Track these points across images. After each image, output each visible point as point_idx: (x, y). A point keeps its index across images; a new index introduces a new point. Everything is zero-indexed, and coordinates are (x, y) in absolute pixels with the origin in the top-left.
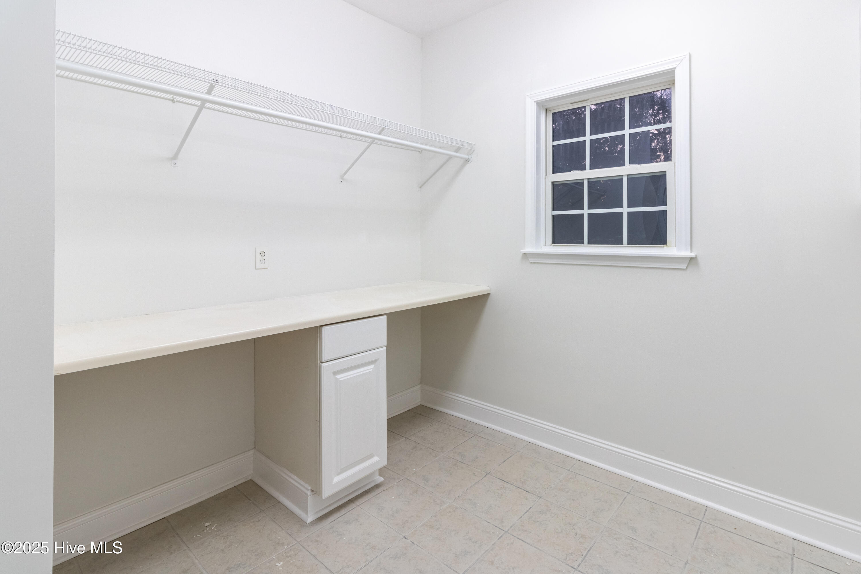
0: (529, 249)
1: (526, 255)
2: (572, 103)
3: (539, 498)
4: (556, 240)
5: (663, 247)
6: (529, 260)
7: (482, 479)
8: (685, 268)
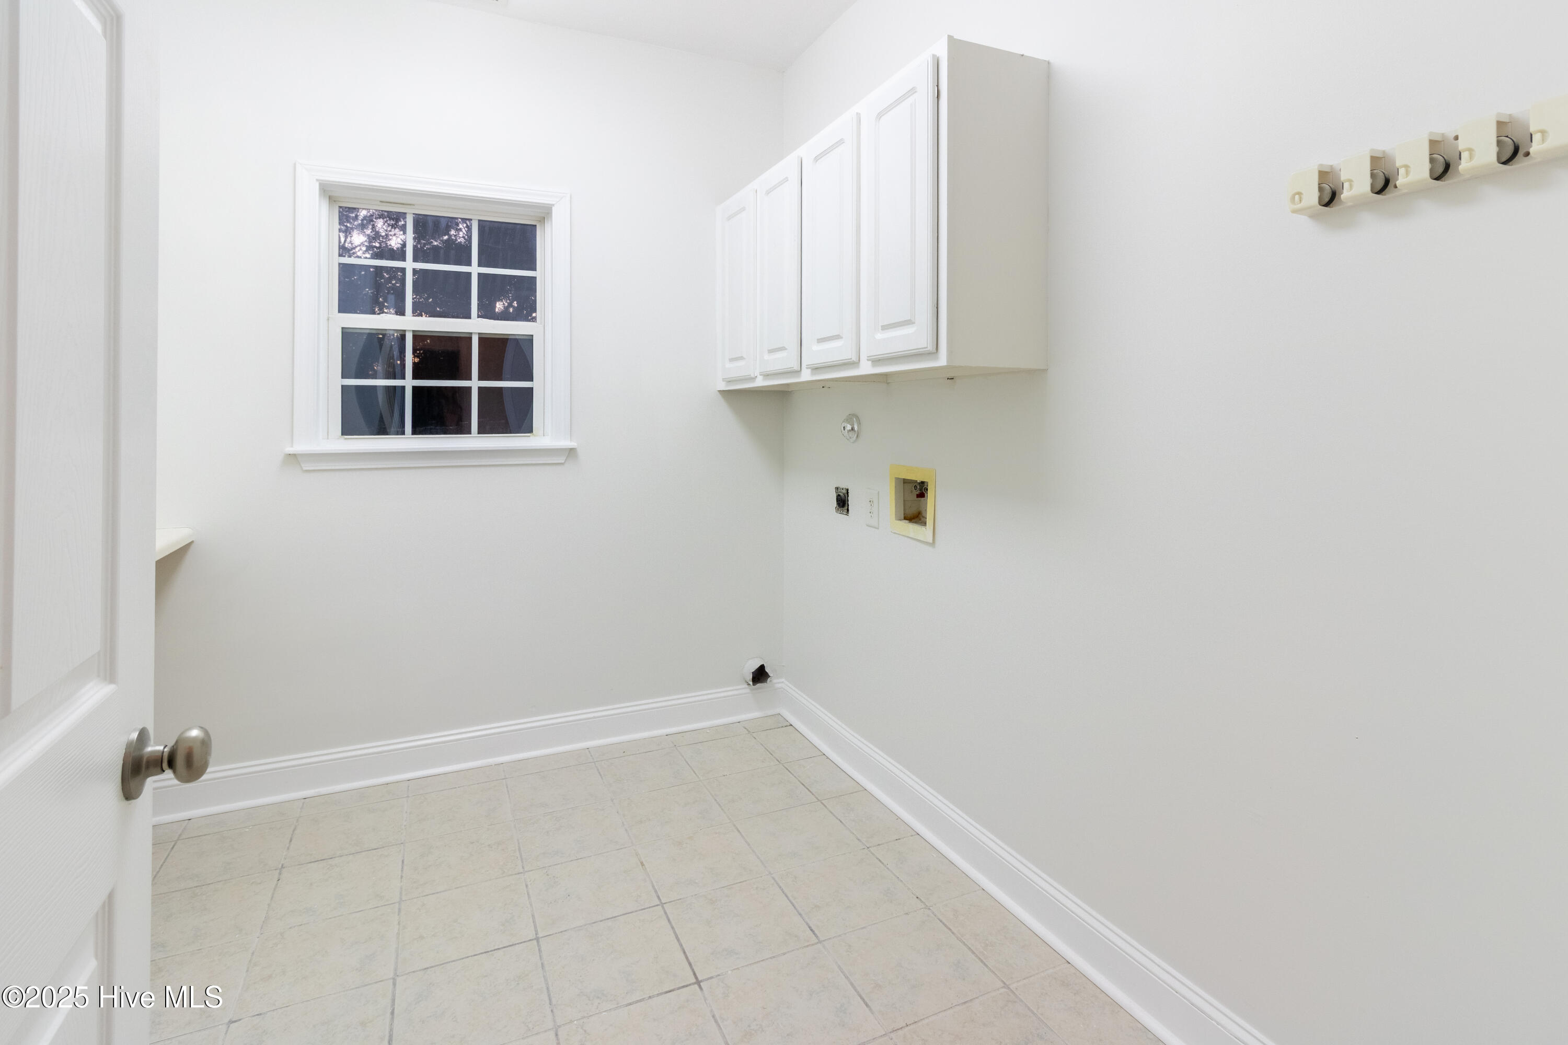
0: (300, 447)
1: (293, 458)
2: (381, 202)
3: (402, 845)
4: (348, 429)
5: (529, 436)
6: (303, 465)
7: (278, 880)
8: (563, 462)
